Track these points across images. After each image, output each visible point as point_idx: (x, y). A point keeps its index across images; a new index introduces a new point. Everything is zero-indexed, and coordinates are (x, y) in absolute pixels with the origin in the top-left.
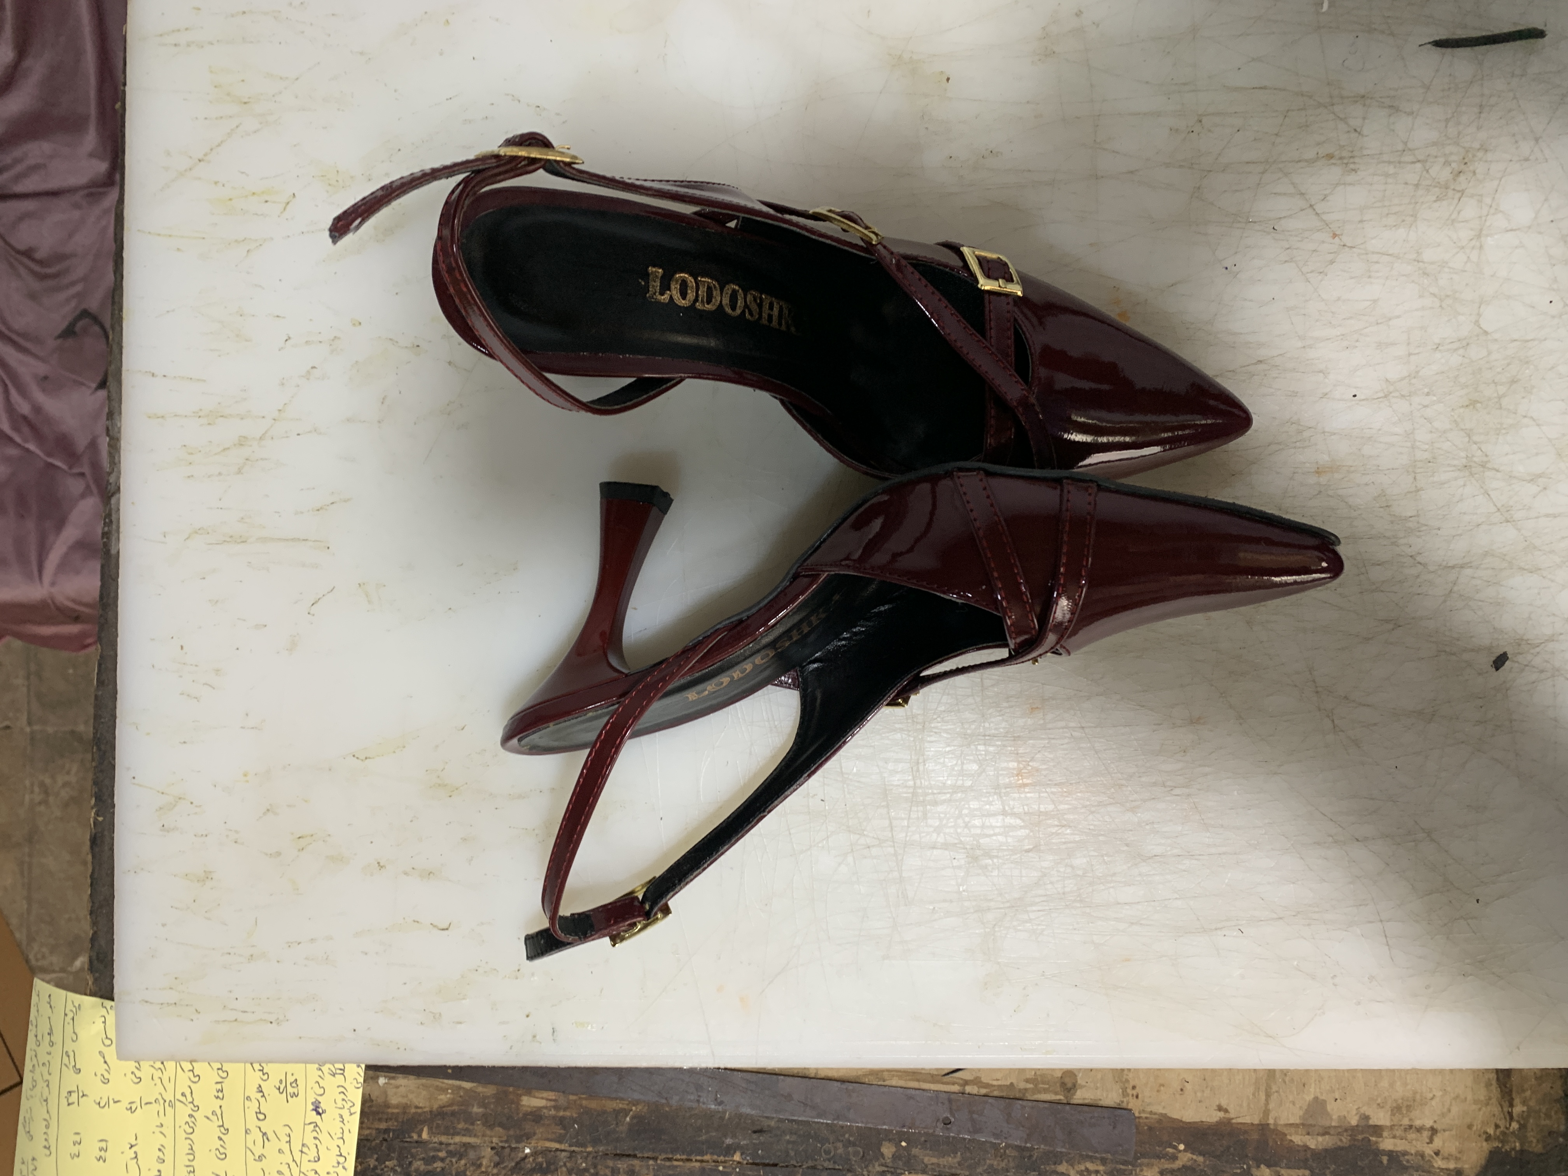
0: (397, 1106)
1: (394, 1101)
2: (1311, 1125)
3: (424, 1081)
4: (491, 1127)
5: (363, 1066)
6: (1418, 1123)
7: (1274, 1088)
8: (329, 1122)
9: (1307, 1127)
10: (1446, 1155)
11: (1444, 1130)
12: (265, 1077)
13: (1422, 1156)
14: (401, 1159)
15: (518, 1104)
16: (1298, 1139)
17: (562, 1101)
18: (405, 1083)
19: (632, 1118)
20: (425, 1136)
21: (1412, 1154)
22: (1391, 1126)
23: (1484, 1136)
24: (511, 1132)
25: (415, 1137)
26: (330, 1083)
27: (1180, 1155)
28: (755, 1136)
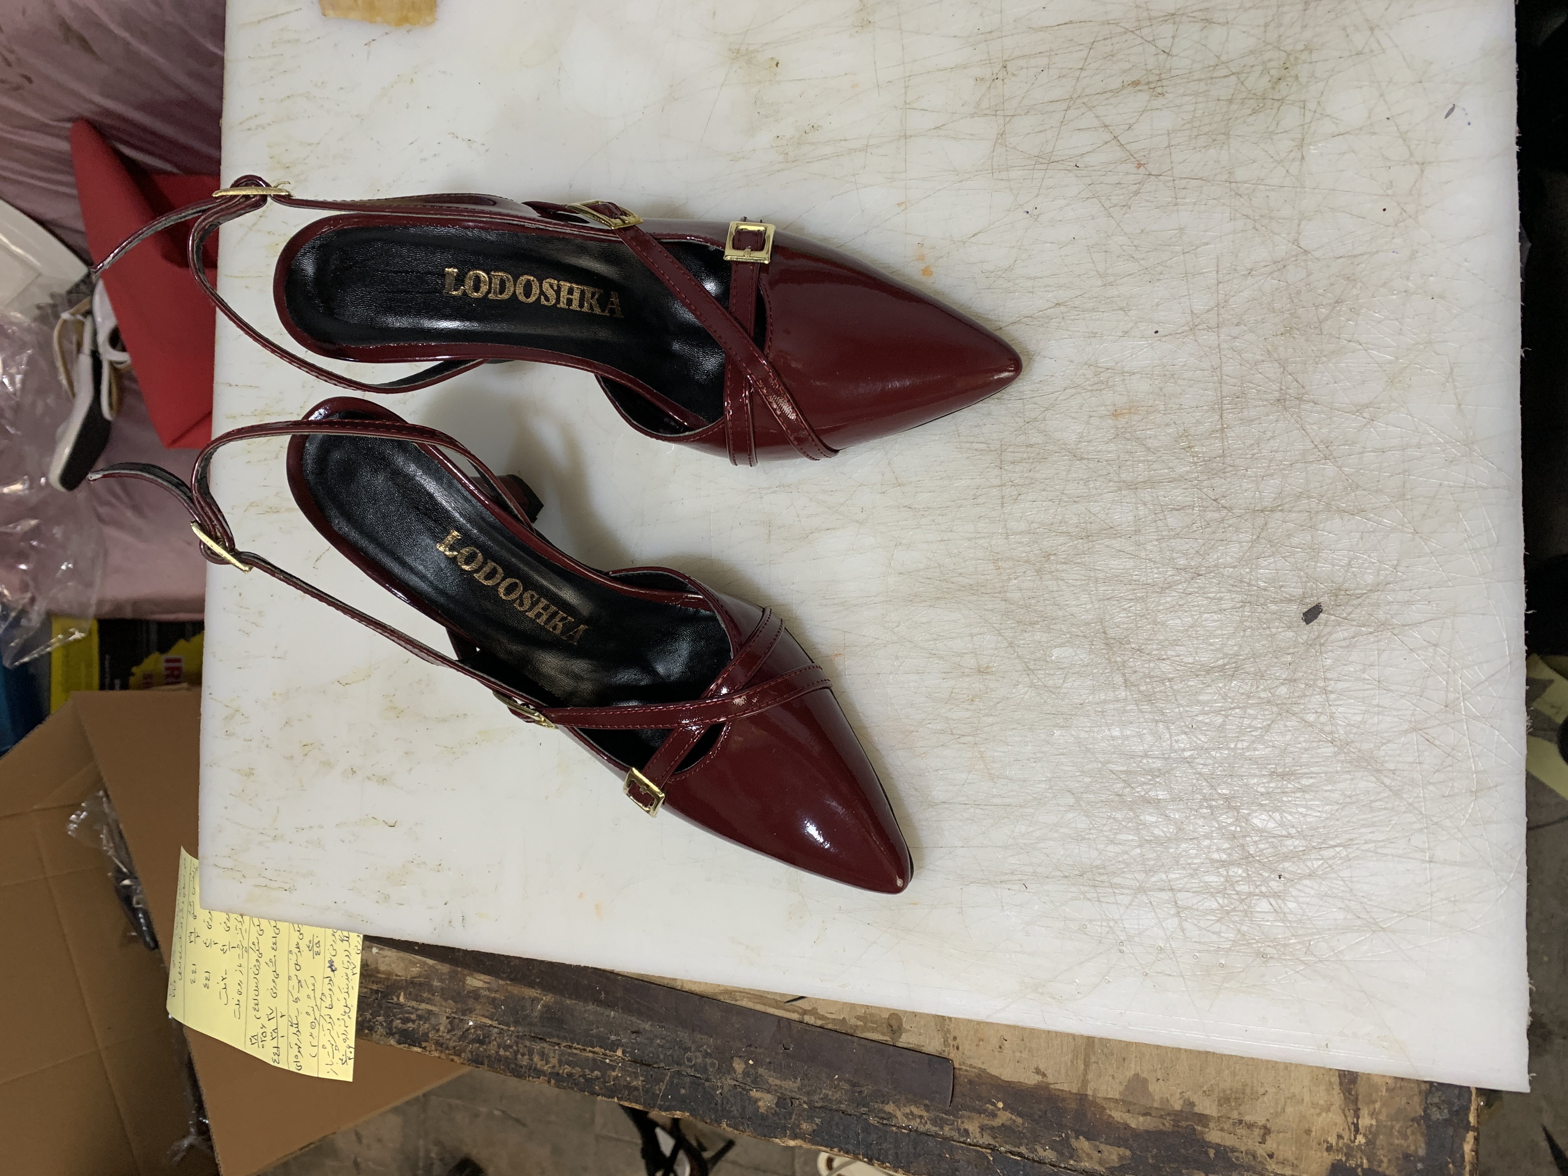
0: (383, 973)
1: (382, 968)
2: (1130, 1103)
3: (402, 954)
4: (446, 1000)
5: (362, 936)
6: (1248, 1118)
7: (1093, 1059)
8: (339, 978)
9: (1127, 1105)
10: (1281, 1158)
11: (1278, 1132)
12: (301, 937)
13: (1254, 1157)
14: (387, 1016)
15: (464, 983)
16: (1118, 1115)
17: (494, 986)
18: (391, 954)
19: (543, 1006)
20: (402, 999)
21: (1242, 1152)
22: (1218, 1117)
23: (1325, 1145)
24: (459, 1006)
25: (395, 999)
26: (341, 946)
27: (999, 1113)
28: (634, 1036)
